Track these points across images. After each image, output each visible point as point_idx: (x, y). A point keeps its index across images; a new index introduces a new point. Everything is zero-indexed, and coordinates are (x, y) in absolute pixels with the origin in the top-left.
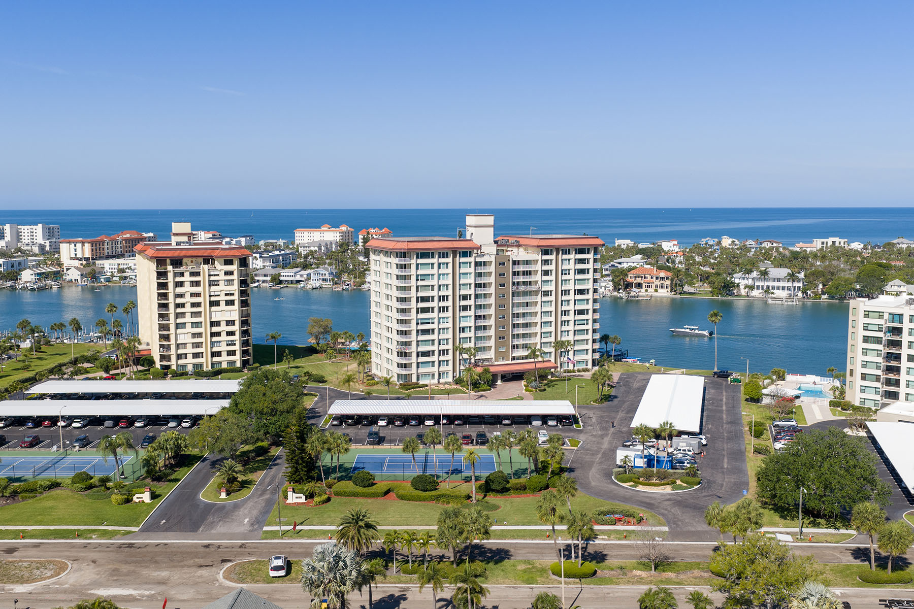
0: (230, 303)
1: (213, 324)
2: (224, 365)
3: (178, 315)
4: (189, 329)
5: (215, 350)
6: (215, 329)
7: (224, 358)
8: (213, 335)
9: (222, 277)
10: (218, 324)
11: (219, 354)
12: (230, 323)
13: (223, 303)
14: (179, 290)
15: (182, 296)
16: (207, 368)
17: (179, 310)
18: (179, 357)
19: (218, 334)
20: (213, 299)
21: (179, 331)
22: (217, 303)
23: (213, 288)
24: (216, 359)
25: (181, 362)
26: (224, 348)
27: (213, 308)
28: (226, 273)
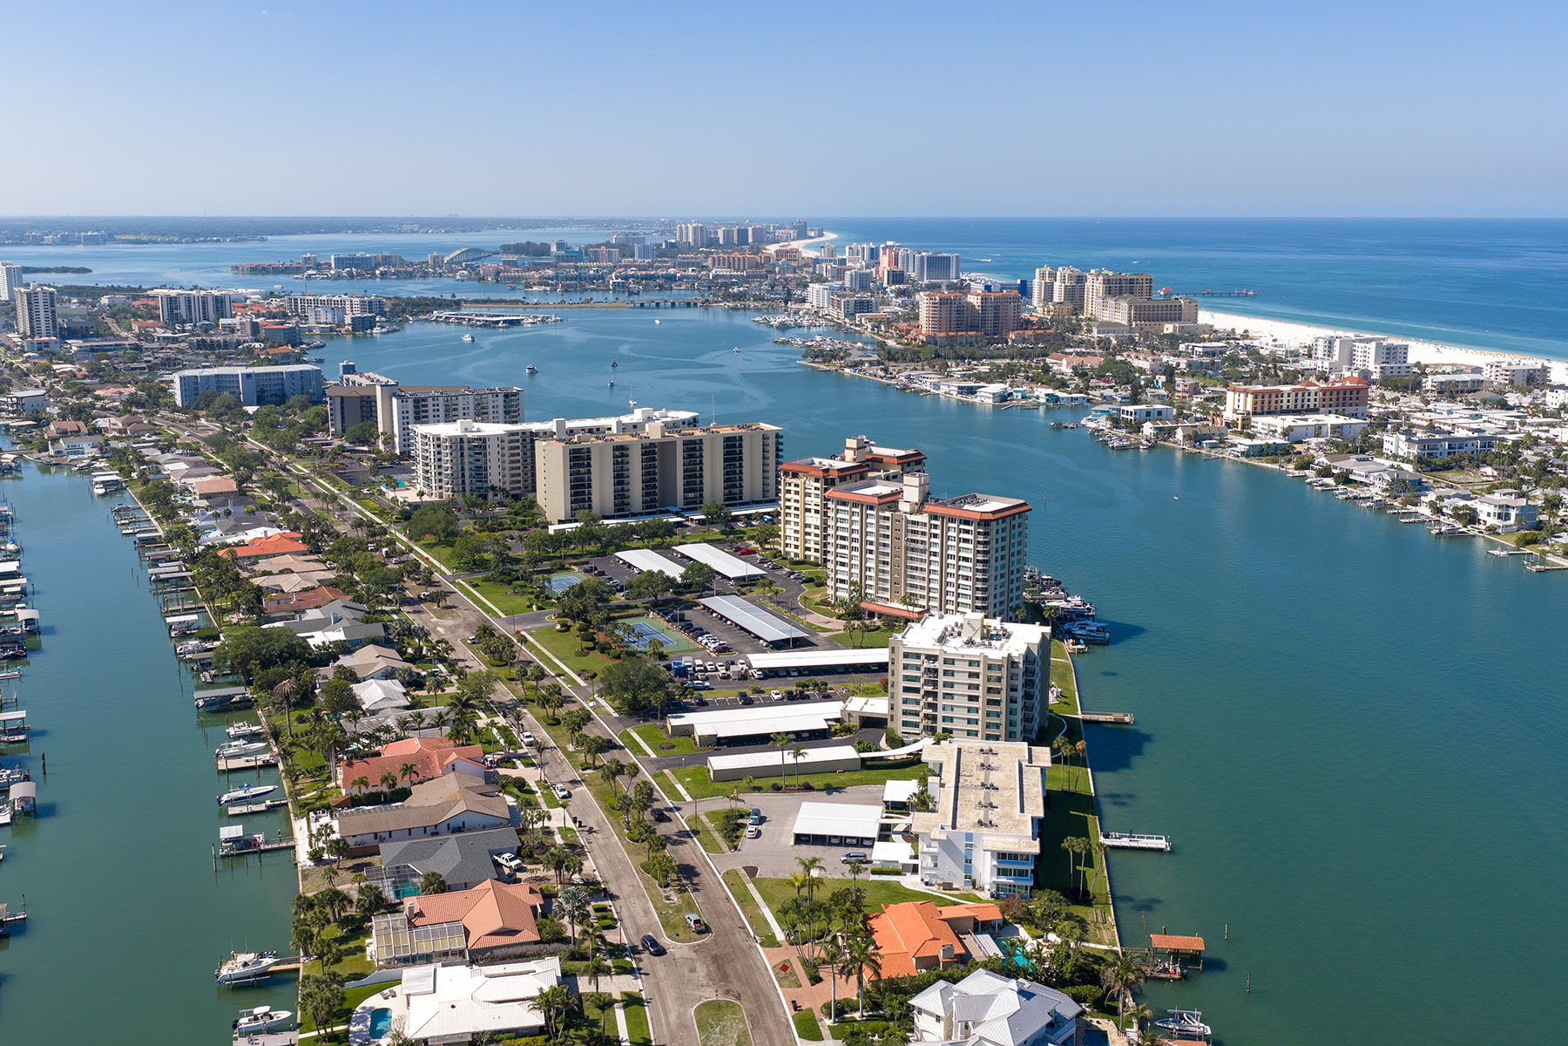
0: (816, 512)
1: (806, 526)
2: (812, 559)
3: (787, 514)
4: (792, 526)
5: (807, 545)
6: (807, 530)
7: (812, 553)
8: (806, 534)
9: (813, 491)
10: (809, 526)
11: (809, 549)
12: (816, 527)
13: (813, 511)
14: (788, 496)
15: (789, 500)
16: (801, 558)
17: (787, 511)
18: (787, 545)
19: (809, 534)
20: (807, 506)
21: (787, 526)
22: (809, 510)
23: (807, 498)
24: (807, 553)
25: (787, 549)
26: (812, 545)
27: (807, 514)
28: (816, 488)
